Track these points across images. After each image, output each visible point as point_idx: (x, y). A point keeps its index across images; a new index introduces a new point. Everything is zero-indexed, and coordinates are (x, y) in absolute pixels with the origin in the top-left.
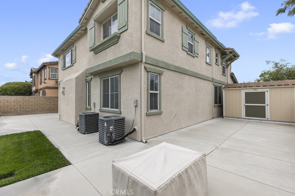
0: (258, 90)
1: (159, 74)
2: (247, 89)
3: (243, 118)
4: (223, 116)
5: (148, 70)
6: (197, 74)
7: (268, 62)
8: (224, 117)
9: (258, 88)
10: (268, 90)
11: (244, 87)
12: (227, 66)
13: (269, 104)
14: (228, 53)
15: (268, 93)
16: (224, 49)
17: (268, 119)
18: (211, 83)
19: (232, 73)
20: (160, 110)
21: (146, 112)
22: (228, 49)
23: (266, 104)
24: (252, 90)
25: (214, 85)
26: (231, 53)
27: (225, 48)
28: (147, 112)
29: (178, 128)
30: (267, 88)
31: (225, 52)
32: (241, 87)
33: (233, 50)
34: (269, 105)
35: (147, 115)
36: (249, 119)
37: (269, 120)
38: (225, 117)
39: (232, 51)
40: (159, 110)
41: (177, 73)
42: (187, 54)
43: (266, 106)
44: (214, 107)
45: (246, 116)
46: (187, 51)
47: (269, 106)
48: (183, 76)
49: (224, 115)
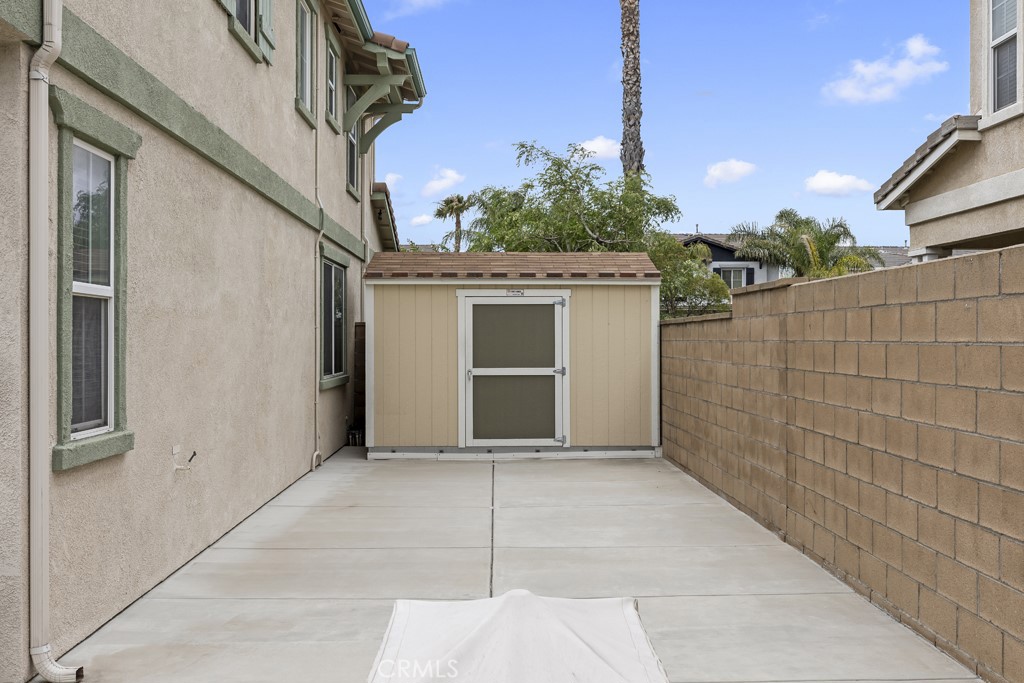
0: (527, 292)
1: (117, 156)
2: (480, 287)
3: (462, 445)
4: (363, 443)
5: (67, 119)
6: (269, 175)
7: (525, 150)
8: (367, 450)
9: (529, 287)
10: (566, 294)
11: (471, 276)
12: (361, 140)
13: (567, 366)
14: (383, 65)
15: (566, 309)
16: (367, 40)
17: (563, 440)
18: (309, 236)
19: (381, 189)
20: (117, 426)
21: (54, 444)
22: (387, 44)
23: (558, 366)
24: (504, 292)
25: (322, 256)
26: (396, 67)
27: (370, 35)
28: (60, 441)
29: (192, 546)
30: (560, 287)
31: (372, 59)
32: (453, 275)
33: (408, 53)
34: (567, 371)
35: (60, 468)
36: (490, 451)
37: (567, 445)
38: (377, 449)
39: (403, 57)
40: (111, 427)
41: (192, 158)
42: (232, 32)
43: (558, 377)
44: (321, 391)
45: (476, 436)
46: (229, 15)
47: (567, 377)
48: (211, 180)
49: (370, 442)
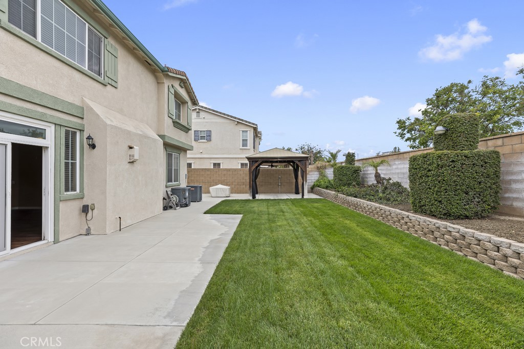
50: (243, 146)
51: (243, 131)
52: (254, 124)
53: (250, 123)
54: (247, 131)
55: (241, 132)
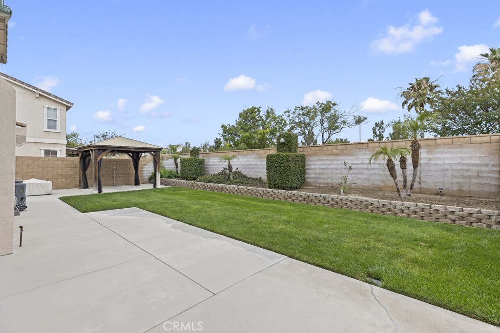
50: (48, 128)
51: (49, 109)
52: (68, 102)
53: (62, 100)
54: (56, 110)
55: (46, 109)
